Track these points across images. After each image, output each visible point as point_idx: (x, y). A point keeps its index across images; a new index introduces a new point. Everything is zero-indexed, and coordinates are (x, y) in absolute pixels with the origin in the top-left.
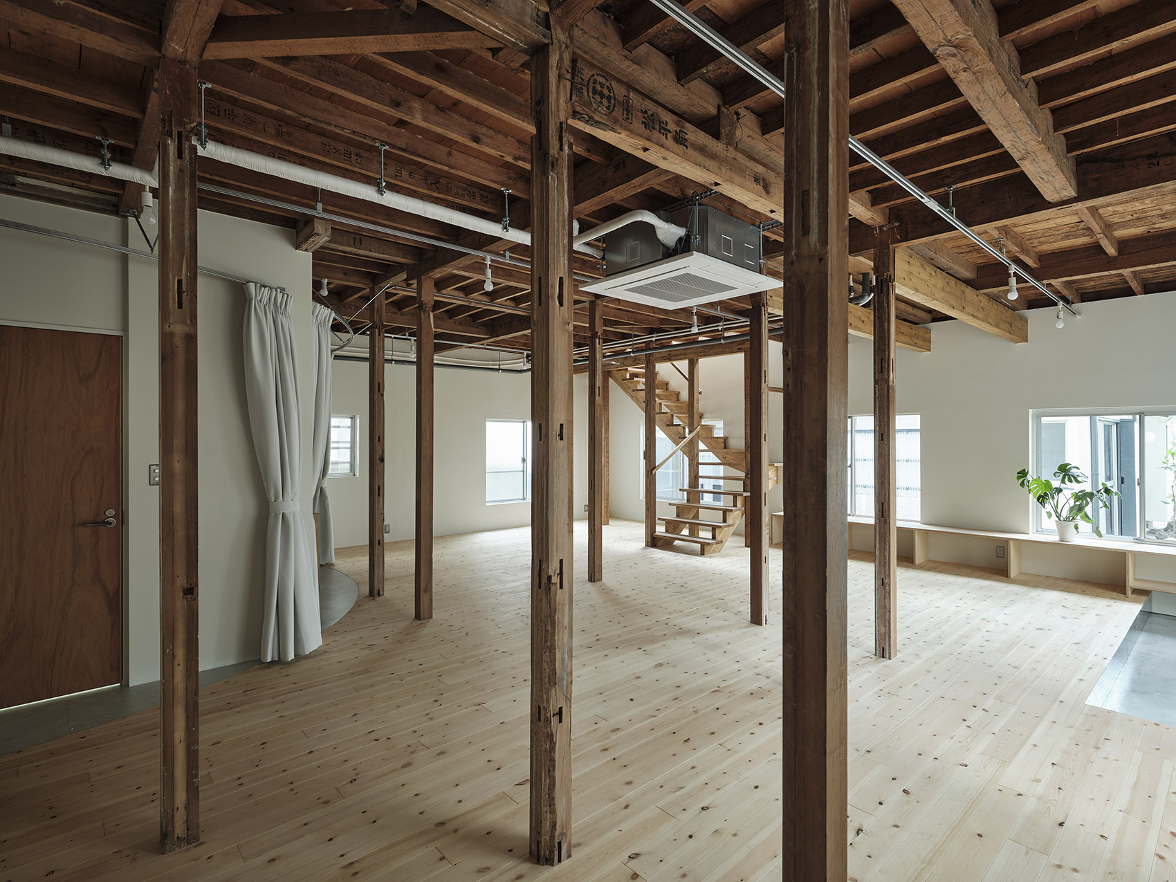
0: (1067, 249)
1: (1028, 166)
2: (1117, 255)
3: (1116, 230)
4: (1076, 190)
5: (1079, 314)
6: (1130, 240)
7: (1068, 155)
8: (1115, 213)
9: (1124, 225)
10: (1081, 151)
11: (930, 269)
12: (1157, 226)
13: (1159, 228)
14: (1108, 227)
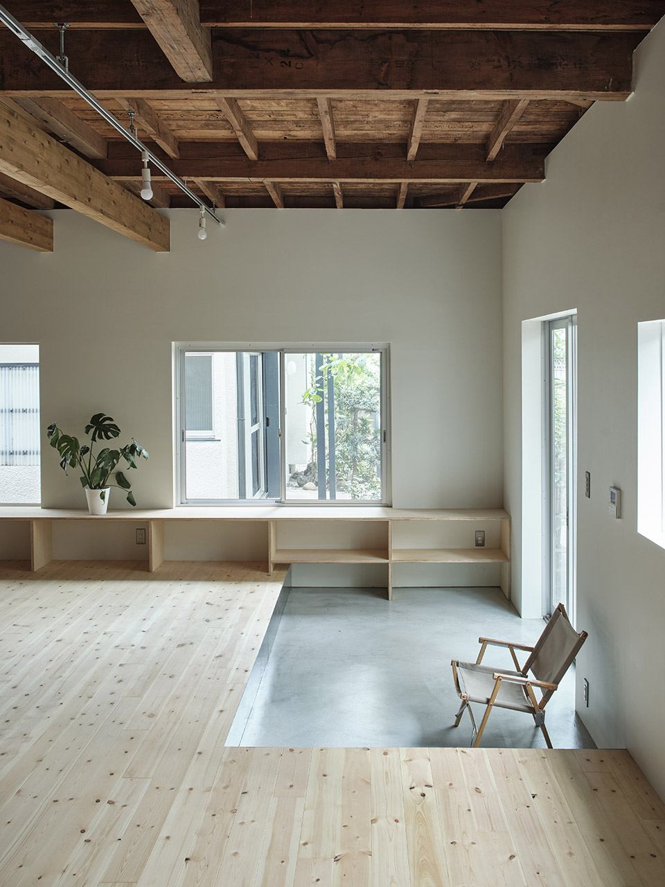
0: (207, 141)
1: (155, 27)
2: (256, 159)
3: (255, 129)
4: (211, 72)
5: (224, 222)
6: (268, 143)
7: (202, 24)
8: (254, 109)
9: (263, 125)
10: (216, 24)
11: (42, 137)
12: (292, 133)
13: (294, 136)
14: (248, 124)
